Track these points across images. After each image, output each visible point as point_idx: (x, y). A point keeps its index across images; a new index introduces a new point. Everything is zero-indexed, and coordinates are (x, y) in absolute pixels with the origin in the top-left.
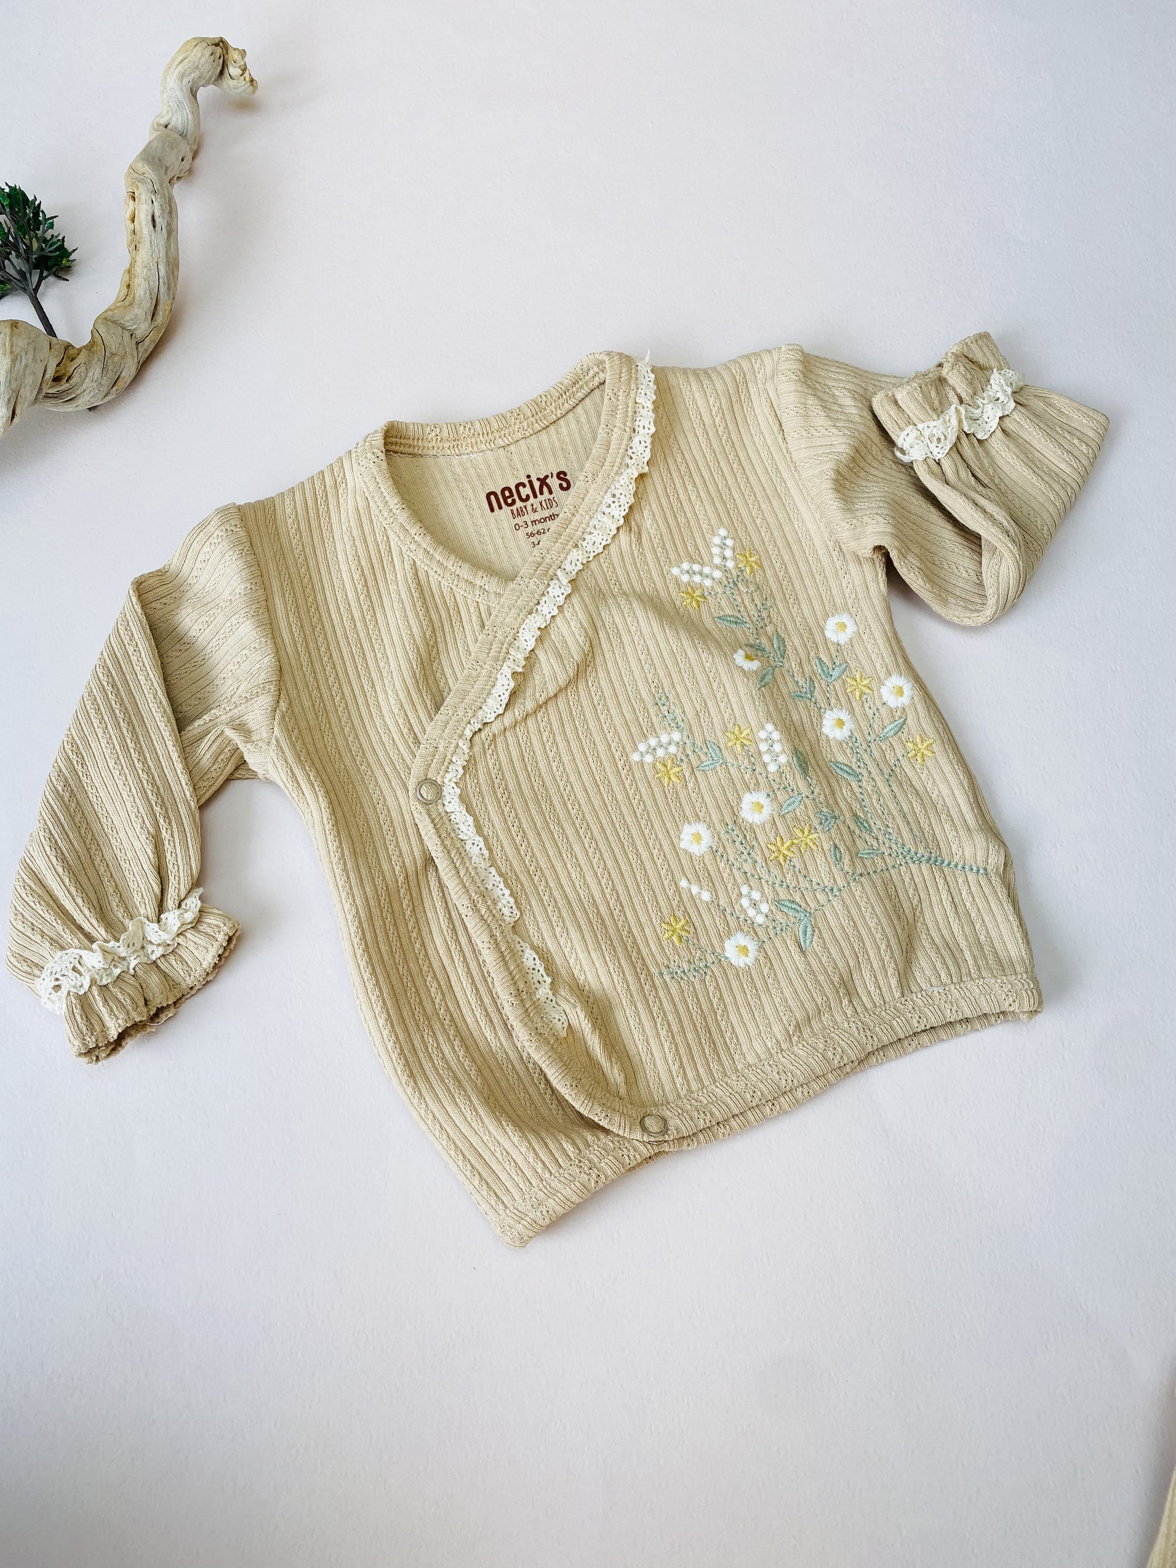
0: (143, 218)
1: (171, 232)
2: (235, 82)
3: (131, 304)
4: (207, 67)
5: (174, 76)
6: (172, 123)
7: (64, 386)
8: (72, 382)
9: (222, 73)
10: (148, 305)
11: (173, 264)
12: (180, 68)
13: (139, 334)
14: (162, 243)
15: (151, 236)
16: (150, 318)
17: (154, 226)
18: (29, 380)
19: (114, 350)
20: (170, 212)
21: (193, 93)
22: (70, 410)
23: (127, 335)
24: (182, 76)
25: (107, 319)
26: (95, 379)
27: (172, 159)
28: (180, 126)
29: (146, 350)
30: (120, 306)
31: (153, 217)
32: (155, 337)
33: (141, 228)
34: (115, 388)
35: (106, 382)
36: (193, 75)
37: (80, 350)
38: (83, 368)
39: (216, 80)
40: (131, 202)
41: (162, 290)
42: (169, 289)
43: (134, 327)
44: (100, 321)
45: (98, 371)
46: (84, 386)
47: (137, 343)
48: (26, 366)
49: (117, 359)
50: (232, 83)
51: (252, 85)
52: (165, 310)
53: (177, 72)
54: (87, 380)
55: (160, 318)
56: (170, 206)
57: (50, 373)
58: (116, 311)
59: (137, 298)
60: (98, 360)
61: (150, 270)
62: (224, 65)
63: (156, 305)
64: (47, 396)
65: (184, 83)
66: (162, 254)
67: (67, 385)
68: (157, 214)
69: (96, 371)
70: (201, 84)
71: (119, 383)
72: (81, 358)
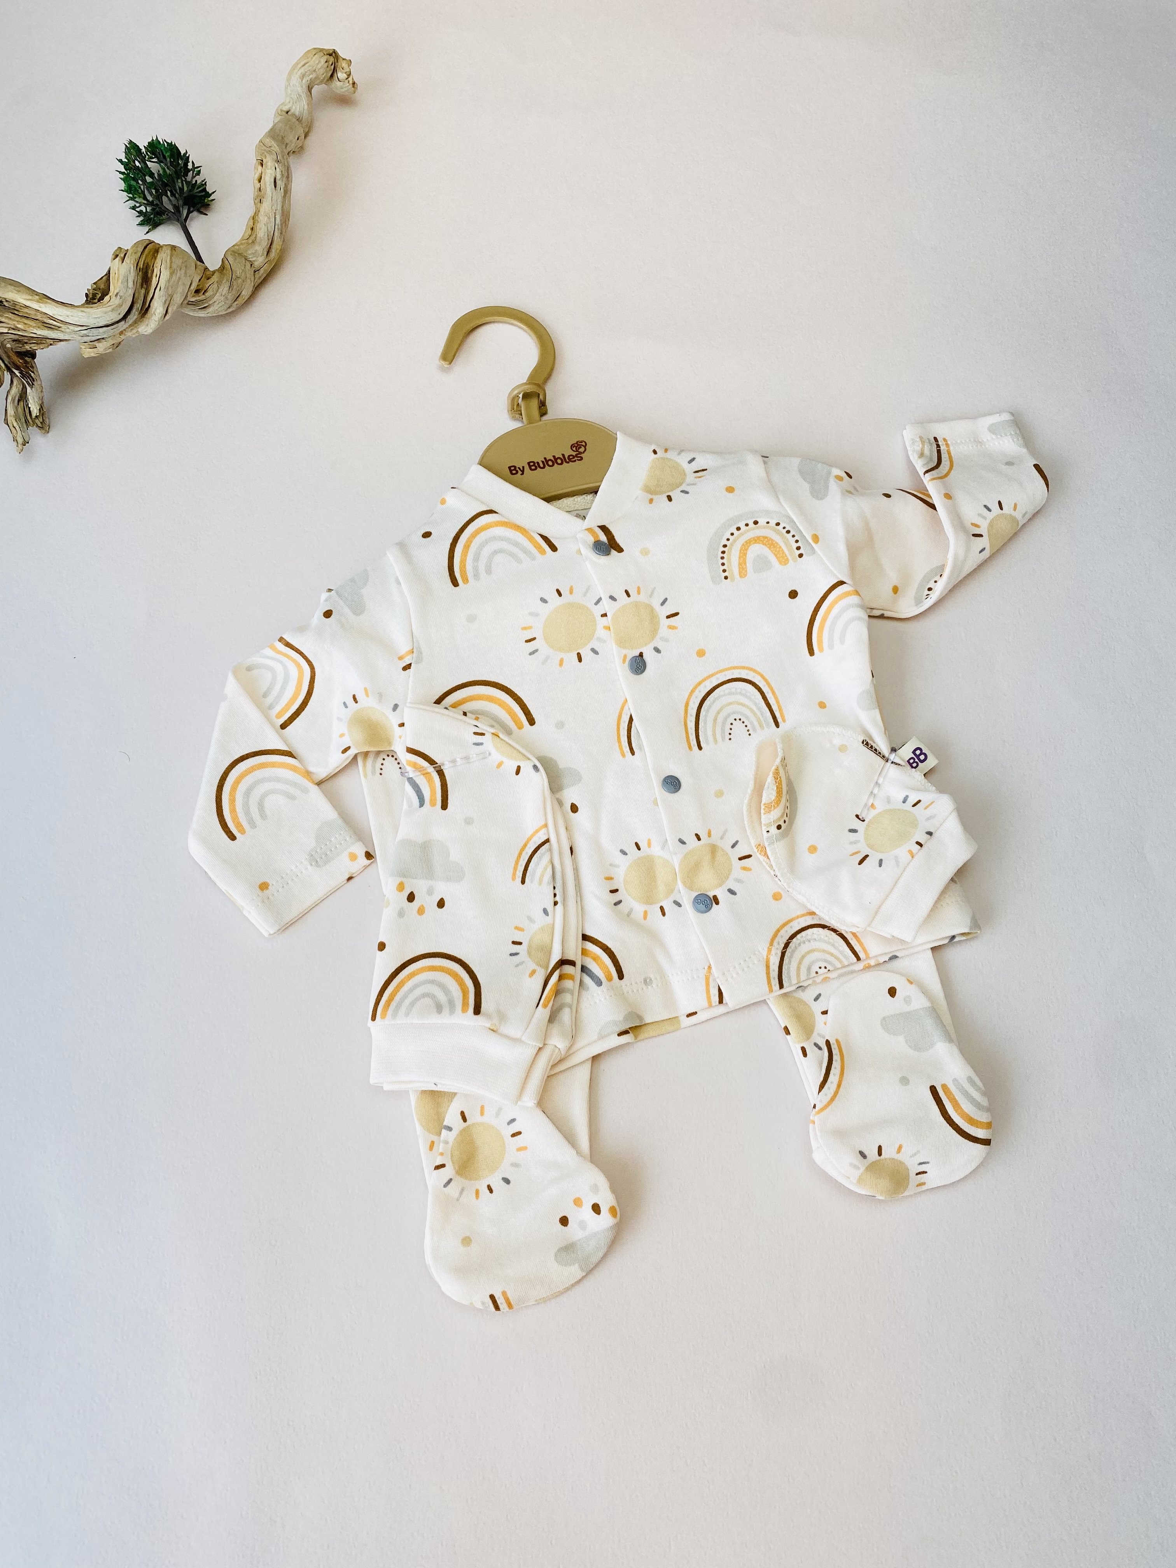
0: (268, 179)
1: (287, 192)
2: (342, 83)
3: (253, 242)
4: (322, 71)
5: (297, 76)
6: (292, 111)
7: (202, 297)
8: (207, 294)
9: (332, 76)
10: (265, 244)
11: (286, 216)
12: (302, 70)
13: (256, 264)
14: (280, 199)
15: (272, 194)
16: (265, 253)
17: (275, 187)
18: (180, 290)
19: (238, 275)
20: (288, 177)
21: (310, 89)
22: (203, 315)
23: (248, 265)
24: (303, 76)
25: (235, 252)
26: (224, 294)
27: (291, 138)
28: (297, 113)
29: (260, 277)
30: (244, 243)
31: (275, 179)
32: (267, 268)
33: (266, 187)
34: (236, 303)
35: (231, 297)
36: (311, 76)
37: (214, 272)
38: (215, 285)
39: (328, 80)
40: (260, 167)
41: (276, 234)
42: (281, 233)
43: (254, 259)
44: (229, 253)
45: (226, 289)
46: (215, 298)
47: (255, 272)
48: (180, 278)
49: (240, 281)
50: (338, 83)
51: (354, 87)
52: (277, 249)
53: (299, 73)
54: (218, 294)
55: (273, 254)
56: (288, 172)
57: (194, 287)
58: (242, 247)
59: (258, 238)
60: (227, 280)
61: (269, 218)
62: (335, 70)
63: (271, 245)
64: (190, 304)
65: (304, 81)
66: (279, 207)
67: (203, 296)
68: (278, 177)
69: (224, 289)
70: (316, 83)
71: (239, 299)
72: (215, 278)
